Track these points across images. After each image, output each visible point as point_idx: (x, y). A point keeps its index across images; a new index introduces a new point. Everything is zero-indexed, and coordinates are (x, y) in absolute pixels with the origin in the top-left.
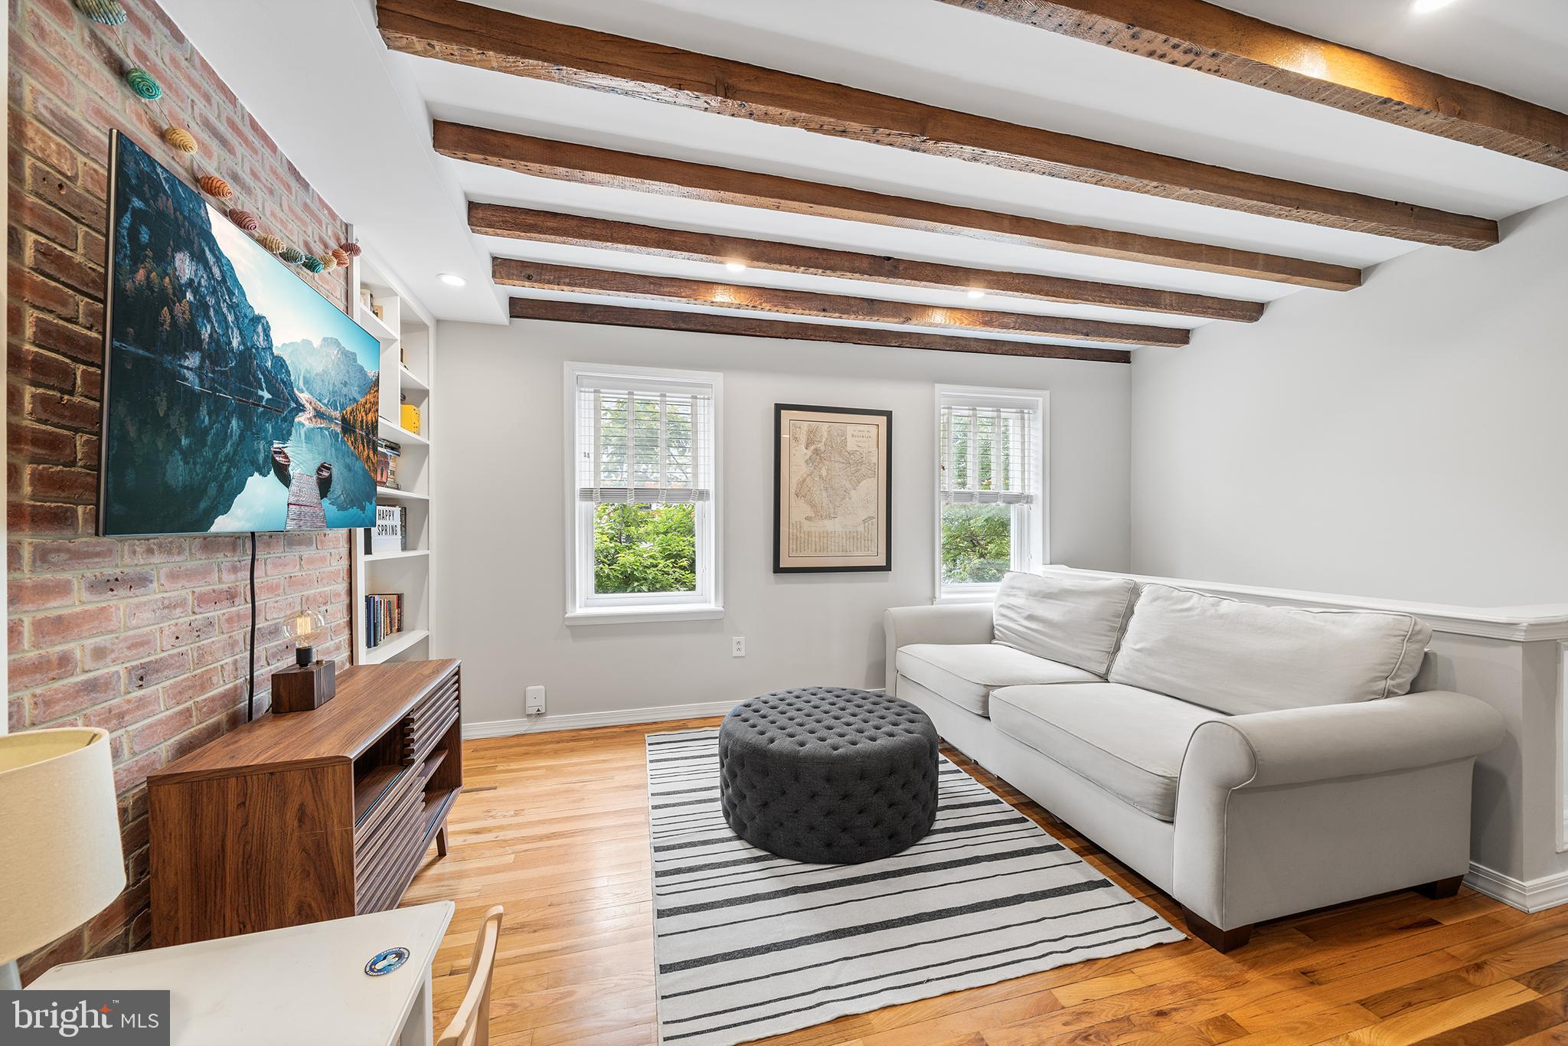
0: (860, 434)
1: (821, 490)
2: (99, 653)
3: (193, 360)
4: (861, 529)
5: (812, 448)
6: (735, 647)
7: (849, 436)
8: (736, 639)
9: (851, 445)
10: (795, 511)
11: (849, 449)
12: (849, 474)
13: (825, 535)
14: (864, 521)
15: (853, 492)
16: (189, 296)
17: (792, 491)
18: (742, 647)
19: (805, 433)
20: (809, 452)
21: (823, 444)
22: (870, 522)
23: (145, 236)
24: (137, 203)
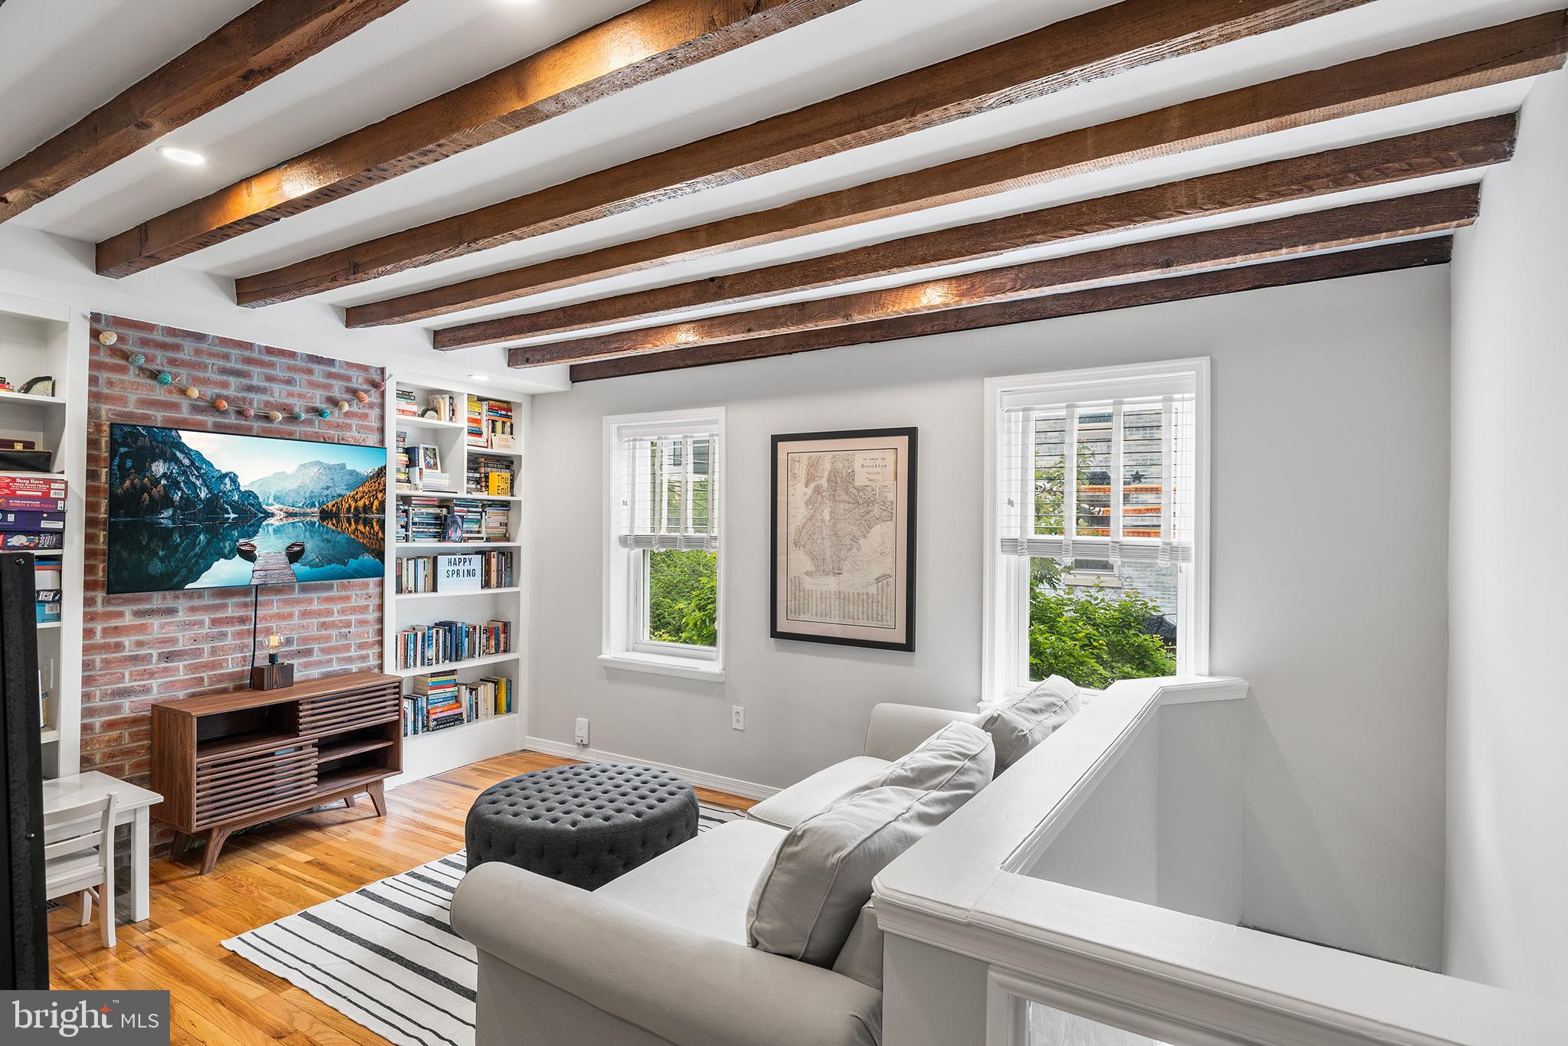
0: (871, 463)
1: (823, 538)
2: (140, 644)
3: (168, 513)
4: (873, 589)
5: (812, 486)
6: (735, 717)
7: (857, 467)
8: (736, 708)
9: (860, 480)
10: (796, 562)
11: (857, 484)
12: (858, 517)
13: (828, 596)
14: (878, 580)
15: (862, 541)
16: (163, 482)
17: (791, 539)
18: (741, 719)
19: (804, 467)
20: (809, 491)
21: (825, 480)
22: (885, 582)
23: (129, 463)
24: (122, 450)
